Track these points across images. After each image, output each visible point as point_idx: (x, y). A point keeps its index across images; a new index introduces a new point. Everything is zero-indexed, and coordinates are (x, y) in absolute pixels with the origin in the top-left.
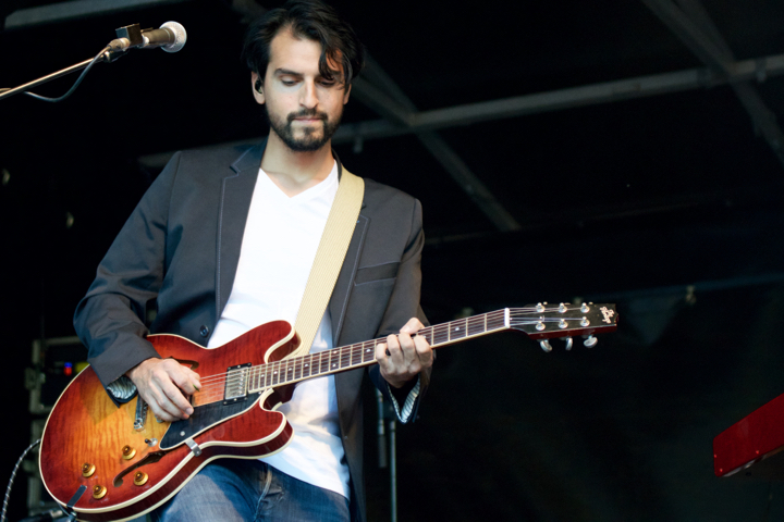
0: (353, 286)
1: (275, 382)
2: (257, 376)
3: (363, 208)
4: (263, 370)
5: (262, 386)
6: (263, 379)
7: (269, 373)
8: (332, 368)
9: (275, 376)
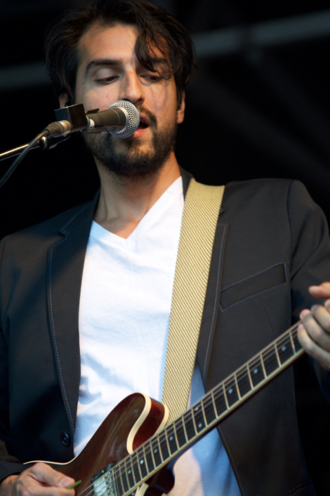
0: (219, 313)
1: (144, 474)
2: (124, 475)
3: (221, 215)
4: (129, 465)
5: (132, 485)
6: (130, 475)
7: (136, 466)
8: (199, 430)
9: (143, 466)
